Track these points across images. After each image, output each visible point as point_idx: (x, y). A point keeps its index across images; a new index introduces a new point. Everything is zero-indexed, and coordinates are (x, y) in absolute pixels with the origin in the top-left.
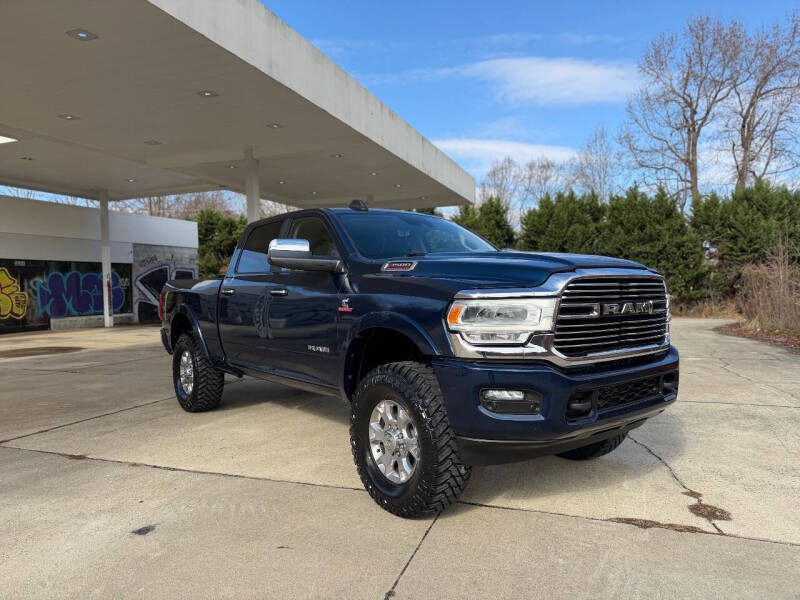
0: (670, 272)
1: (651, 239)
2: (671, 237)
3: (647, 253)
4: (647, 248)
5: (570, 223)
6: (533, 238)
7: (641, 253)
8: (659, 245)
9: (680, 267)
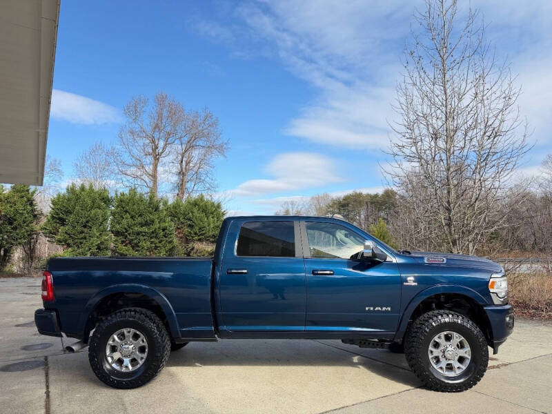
0: (157, 245)
1: (146, 224)
2: (159, 223)
3: (145, 232)
4: (145, 229)
5: (92, 208)
6: (61, 215)
7: (141, 232)
8: (152, 228)
9: (163, 242)
